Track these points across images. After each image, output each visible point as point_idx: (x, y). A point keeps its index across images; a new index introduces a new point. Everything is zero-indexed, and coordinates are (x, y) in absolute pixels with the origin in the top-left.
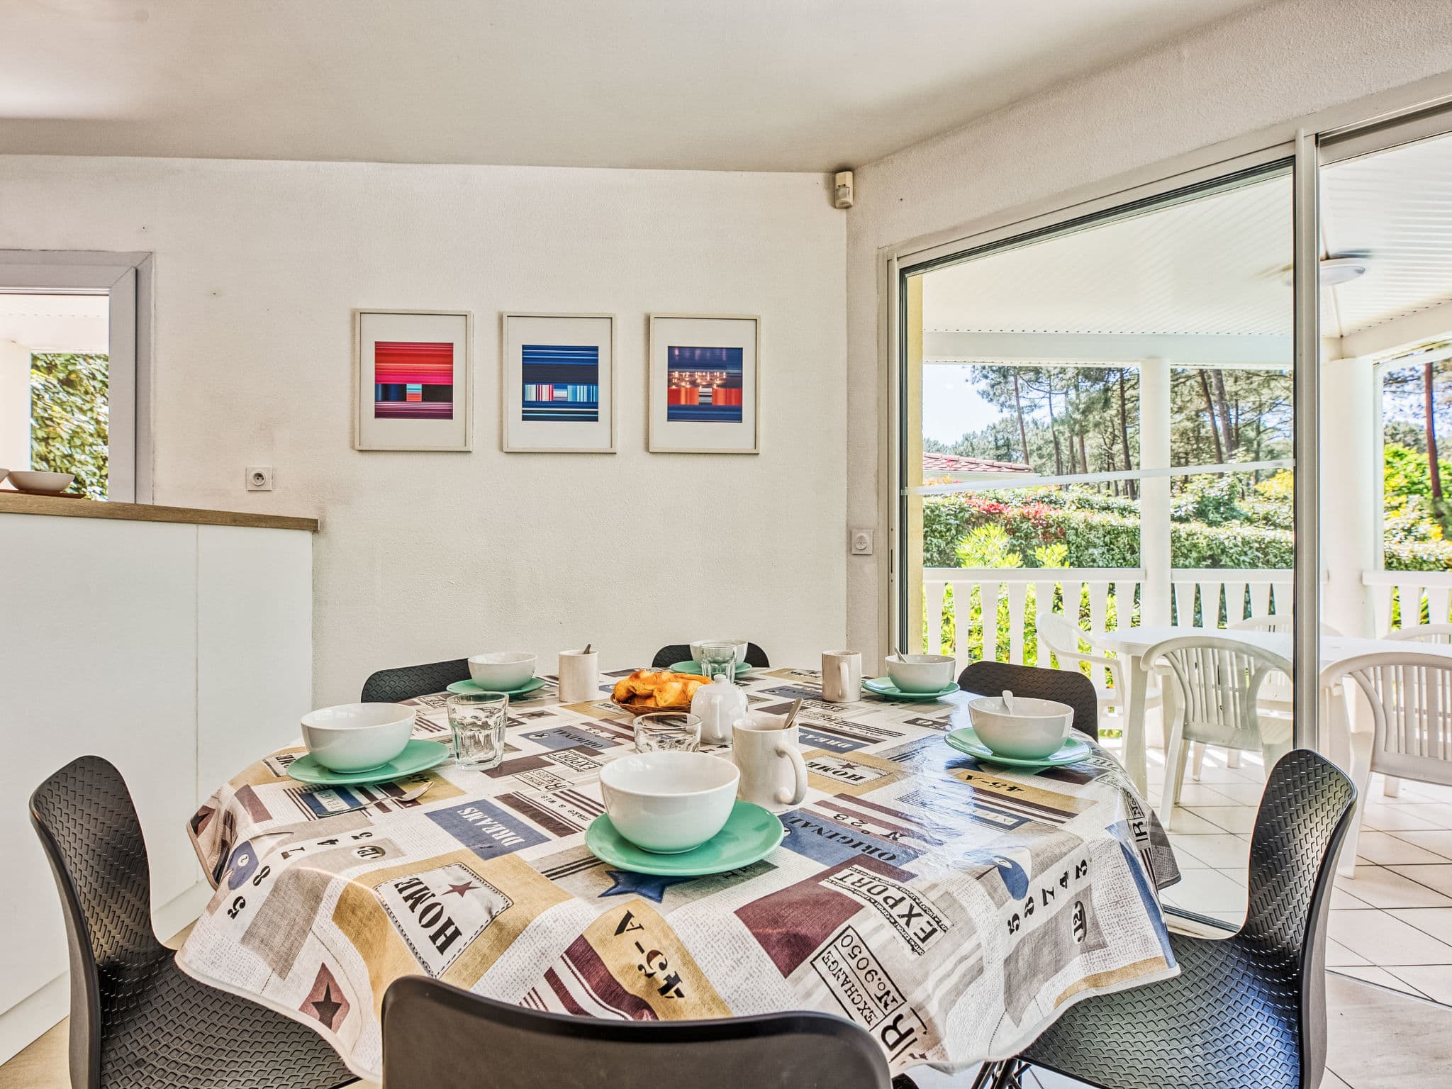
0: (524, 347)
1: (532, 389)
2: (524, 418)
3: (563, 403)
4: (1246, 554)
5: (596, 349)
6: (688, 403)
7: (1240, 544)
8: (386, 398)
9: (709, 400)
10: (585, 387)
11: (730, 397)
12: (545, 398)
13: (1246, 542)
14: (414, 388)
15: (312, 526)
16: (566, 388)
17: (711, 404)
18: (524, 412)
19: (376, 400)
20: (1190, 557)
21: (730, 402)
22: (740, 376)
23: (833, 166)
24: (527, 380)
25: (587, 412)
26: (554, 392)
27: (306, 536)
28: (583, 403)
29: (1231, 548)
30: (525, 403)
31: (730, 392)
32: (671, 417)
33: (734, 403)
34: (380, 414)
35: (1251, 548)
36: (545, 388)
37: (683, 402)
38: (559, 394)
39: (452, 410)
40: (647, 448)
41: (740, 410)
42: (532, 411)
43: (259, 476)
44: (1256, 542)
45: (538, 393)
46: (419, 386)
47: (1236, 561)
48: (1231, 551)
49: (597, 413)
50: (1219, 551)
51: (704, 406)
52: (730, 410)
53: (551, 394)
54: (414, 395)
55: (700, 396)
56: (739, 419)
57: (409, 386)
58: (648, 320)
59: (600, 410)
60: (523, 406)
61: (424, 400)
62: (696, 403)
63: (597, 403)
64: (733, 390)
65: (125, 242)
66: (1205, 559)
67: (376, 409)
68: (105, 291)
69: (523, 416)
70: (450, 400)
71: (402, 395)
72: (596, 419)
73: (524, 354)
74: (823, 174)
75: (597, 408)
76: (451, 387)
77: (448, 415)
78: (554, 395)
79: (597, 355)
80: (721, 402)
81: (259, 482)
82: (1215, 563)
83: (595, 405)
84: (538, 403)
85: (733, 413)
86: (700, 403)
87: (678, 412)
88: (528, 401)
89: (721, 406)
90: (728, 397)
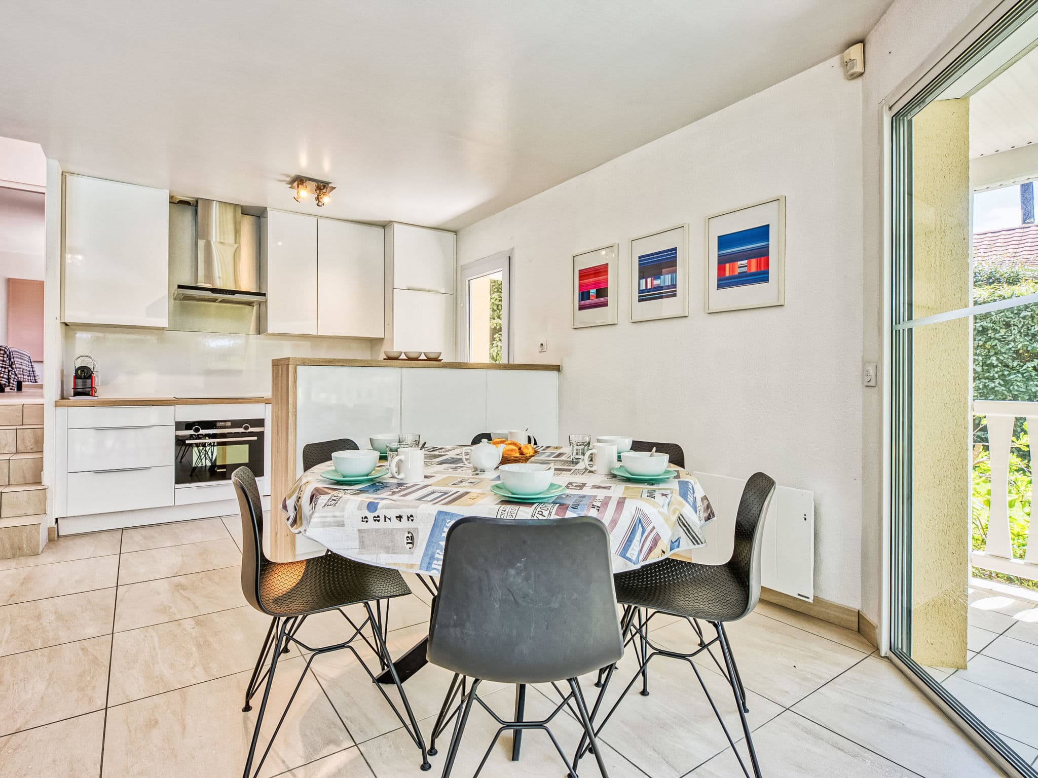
0: (639, 257)
1: (643, 282)
2: (640, 301)
3: (659, 288)
5: (675, 249)
6: (731, 275)
8: (583, 299)
9: (745, 269)
10: (670, 275)
11: (760, 264)
12: (650, 287)
14: (593, 292)
15: (557, 368)
16: (660, 278)
17: (746, 272)
18: (639, 297)
19: (579, 301)
21: (760, 268)
22: (768, 246)
24: (640, 278)
25: (671, 291)
26: (654, 282)
27: (554, 374)
28: (669, 286)
30: (640, 291)
31: (760, 260)
32: (720, 286)
33: (763, 269)
34: (581, 308)
36: (649, 280)
37: (727, 274)
38: (657, 282)
39: (607, 301)
40: (707, 311)
41: (767, 273)
42: (644, 296)
43: (542, 344)
45: (646, 284)
46: (595, 290)
49: (676, 291)
51: (742, 275)
52: (759, 274)
53: (652, 283)
54: (593, 295)
55: (739, 267)
56: (766, 280)
57: (591, 291)
59: (678, 288)
60: (639, 294)
61: (597, 298)
62: (736, 273)
63: (676, 285)
64: (763, 259)
67: (579, 306)
68: (501, 269)
69: (639, 299)
70: (607, 296)
71: (589, 296)
72: (675, 295)
73: (639, 261)
74: (837, 56)
75: (676, 288)
76: (607, 288)
77: (607, 304)
78: (654, 284)
79: (676, 253)
80: (753, 270)
81: (542, 348)
84: (646, 290)
85: (762, 276)
86: (739, 273)
87: (724, 282)
88: (641, 290)
89: (754, 273)
90: (758, 265)
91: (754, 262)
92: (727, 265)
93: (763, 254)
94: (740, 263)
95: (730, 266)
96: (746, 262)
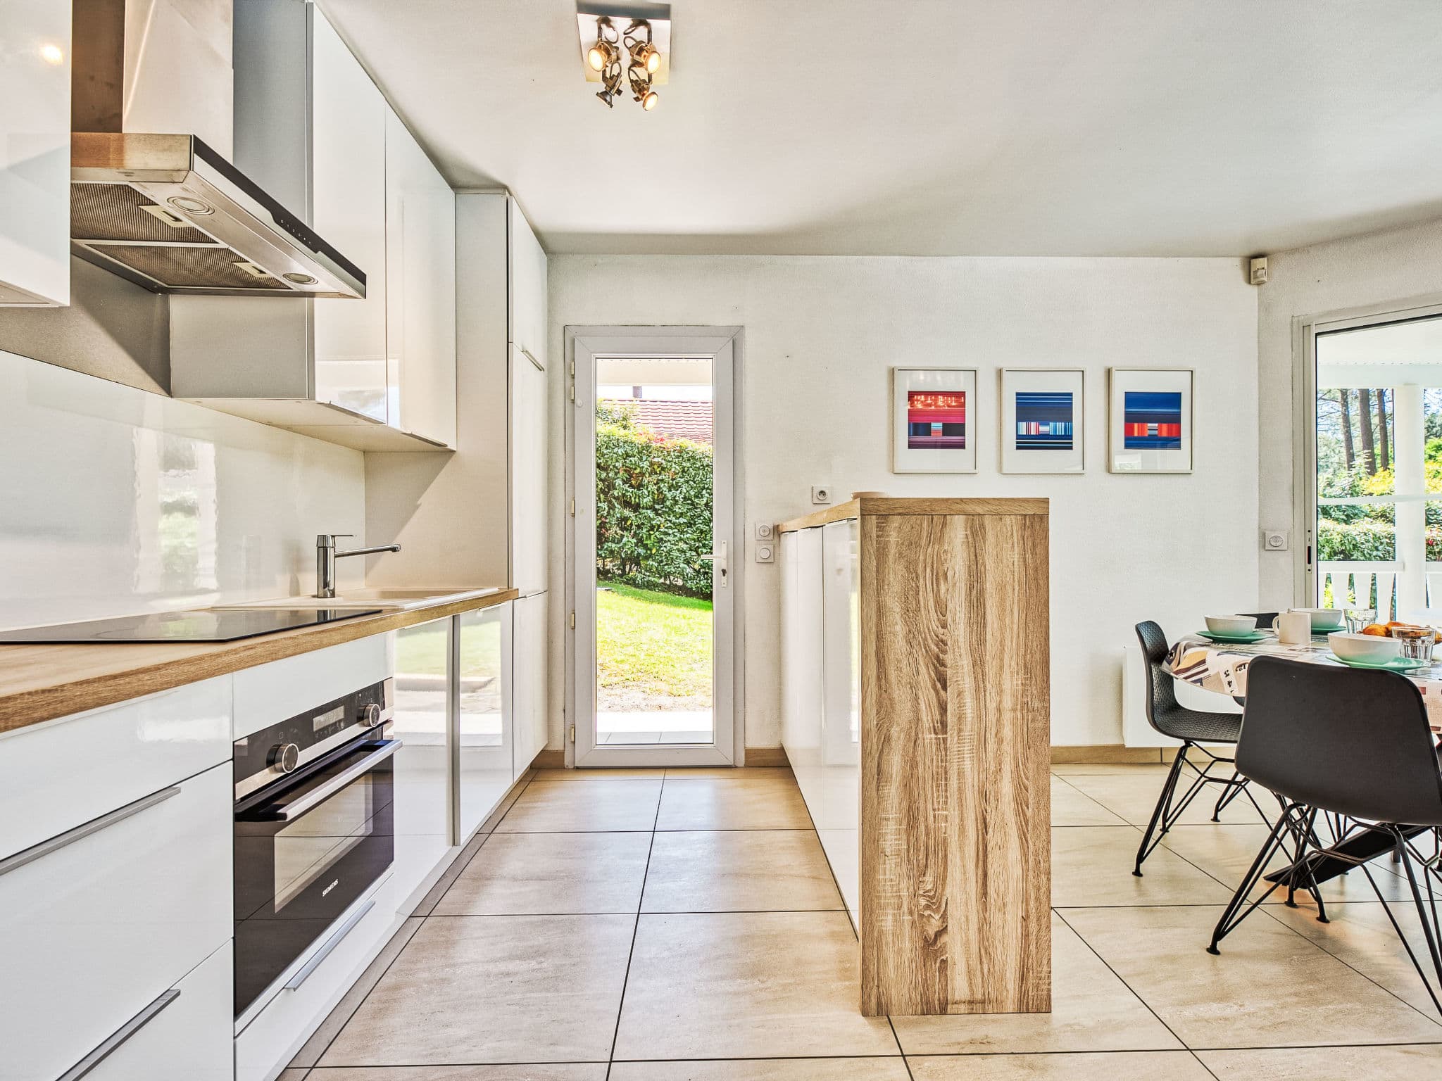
0: (1018, 394)
1: (1023, 425)
2: (1018, 448)
3: (1046, 436)
4: (1377, 549)
5: (1071, 394)
6: (1140, 435)
7: (1371, 540)
8: (916, 434)
9: (1156, 432)
10: (1063, 424)
11: (1172, 429)
12: (1033, 432)
13: (1376, 538)
14: (937, 426)
16: (1048, 424)
17: (1156, 435)
18: (1017, 443)
19: (909, 436)
20: (1323, 552)
21: (1171, 434)
22: (1179, 414)
23: (1248, 252)
24: (1019, 419)
25: (1063, 442)
26: (1040, 428)
28: (1061, 435)
29: (1362, 543)
30: (1019, 437)
31: (1172, 426)
32: (1127, 446)
33: (1174, 435)
34: (912, 445)
35: (1382, 543)
36: (1033, 425)
37: (1136, 435)
38: (1043, 429)
39: (964, 442)
40: (1109, 470)
41: (1180, 440)
42: (1024, 443)
43: (822, 493)
44: (1386, 537)
45: (1028, 429)
46: (940, 424)
47: (1368, 556)
48: (1363, 546)
49: (1071, 443)
50: (1351, 546)
51: (1152, 437)
52: (1170, 440)
53: (1037, 429)
54: (936, 431)
55: (1149, 429)
56: (1179, 447)
57: (933, 424)
58: (1109, 372)
59: (1074, 441)
60: (1017, 439)
61: (944, 434)
62: (1146, 435)
63: (1072, 436)
64: (1174, 425)
65: (722, 319)
66: (1336, 554)
67: (909, 442)
68: (710, 356)
69: (1016, 446)
70: (963, 435)
71: (927, 430)
72: (1071, 448)
73: (1017, 399)
74: (1240, 258)
75: (1072, 439)
76: (964, 425)
77: (962, 446)
78: (1040, 430)
79: (1071, 399)
80: (1164, 434)
81: (821, 497)
82: (1346, 556)
83: (1070, 437)
84: (1028, 436)
85: (1172, 442)
86: (1149, 435)
87: (1132, 442)
88: (1020, 435)
89: (1165, 438)
90: (1169, 430)
91: (1165, 426)
92: (1136, 425)
93: (1175, 420)
94: (1149, 425)
95: (1138, 426)
96: (1156, 425)
